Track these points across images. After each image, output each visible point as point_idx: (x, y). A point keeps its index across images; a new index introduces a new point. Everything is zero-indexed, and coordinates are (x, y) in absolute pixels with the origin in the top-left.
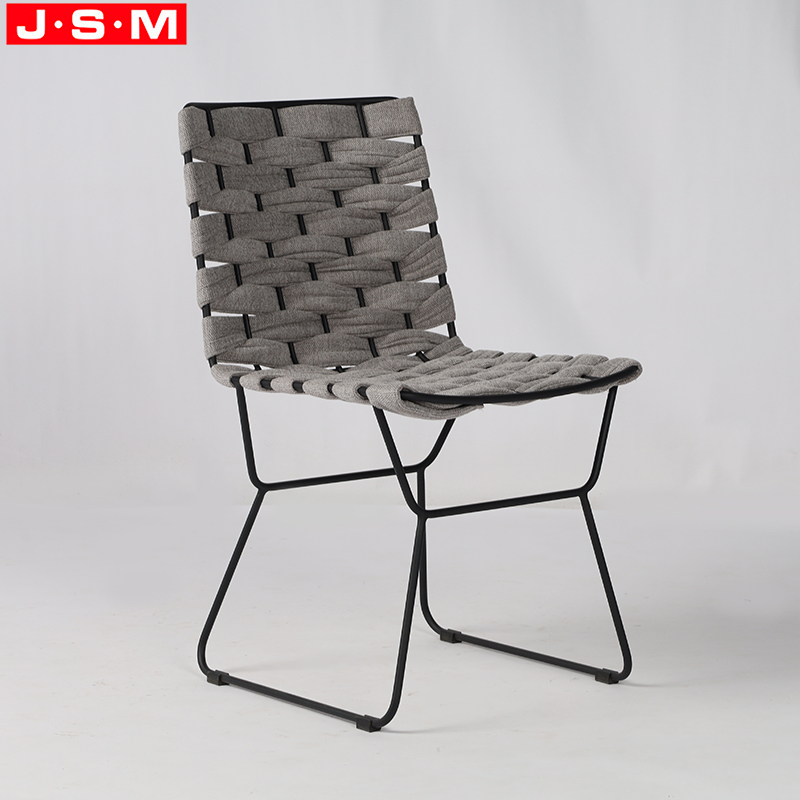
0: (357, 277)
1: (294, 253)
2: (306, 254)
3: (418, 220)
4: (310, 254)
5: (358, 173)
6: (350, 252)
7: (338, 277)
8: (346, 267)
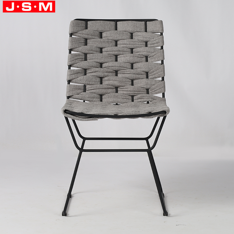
0: (130, 76)
1: (109, 67)
2: (113, 68)
3: (156, 59)
4: (114, 68)
5: (139, 43)
6: (132, 68)
7: (124, 75)
8: (127, 73)
